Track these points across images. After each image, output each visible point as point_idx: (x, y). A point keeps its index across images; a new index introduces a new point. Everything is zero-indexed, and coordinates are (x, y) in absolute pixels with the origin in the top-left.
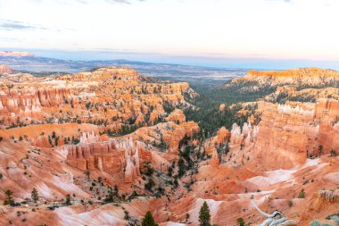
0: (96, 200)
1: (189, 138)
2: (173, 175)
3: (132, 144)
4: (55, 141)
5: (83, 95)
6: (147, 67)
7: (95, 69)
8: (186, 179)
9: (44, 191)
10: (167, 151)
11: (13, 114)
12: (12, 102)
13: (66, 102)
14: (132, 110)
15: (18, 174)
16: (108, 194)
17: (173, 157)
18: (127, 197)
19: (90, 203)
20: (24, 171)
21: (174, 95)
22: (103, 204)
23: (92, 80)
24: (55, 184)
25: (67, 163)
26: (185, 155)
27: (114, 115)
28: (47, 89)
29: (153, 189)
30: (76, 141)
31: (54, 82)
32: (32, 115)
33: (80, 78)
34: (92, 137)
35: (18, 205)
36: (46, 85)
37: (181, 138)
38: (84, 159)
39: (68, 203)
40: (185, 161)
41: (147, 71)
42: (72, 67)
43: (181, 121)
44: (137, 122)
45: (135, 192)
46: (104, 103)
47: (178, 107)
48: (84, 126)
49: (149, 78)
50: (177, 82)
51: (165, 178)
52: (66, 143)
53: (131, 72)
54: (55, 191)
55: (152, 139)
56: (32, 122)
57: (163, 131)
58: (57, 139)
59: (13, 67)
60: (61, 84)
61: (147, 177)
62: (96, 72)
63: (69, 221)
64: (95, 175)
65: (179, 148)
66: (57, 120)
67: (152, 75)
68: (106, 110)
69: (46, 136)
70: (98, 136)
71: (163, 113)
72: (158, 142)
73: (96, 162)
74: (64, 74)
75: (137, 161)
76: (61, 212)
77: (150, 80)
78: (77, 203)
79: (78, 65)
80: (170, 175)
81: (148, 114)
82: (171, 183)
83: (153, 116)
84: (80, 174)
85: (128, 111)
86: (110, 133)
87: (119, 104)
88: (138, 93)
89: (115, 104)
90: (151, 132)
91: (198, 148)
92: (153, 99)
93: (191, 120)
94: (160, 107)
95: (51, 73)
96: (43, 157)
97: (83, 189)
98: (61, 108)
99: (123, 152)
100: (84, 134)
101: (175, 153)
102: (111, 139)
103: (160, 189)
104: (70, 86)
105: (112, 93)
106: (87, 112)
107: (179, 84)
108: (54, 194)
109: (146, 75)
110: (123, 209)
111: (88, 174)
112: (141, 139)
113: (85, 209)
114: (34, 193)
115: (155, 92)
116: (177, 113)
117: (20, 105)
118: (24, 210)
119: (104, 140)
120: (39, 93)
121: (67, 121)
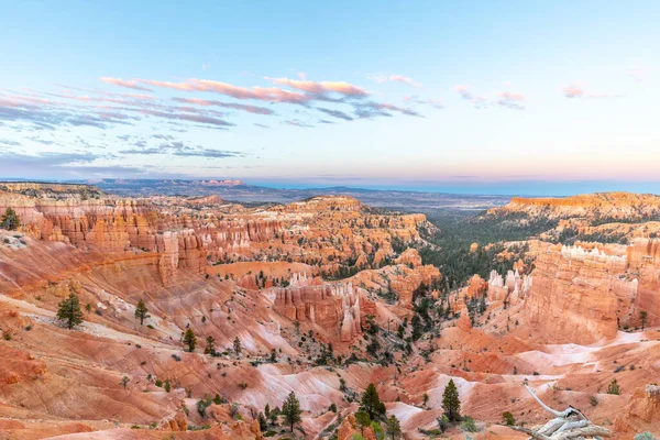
0: (305, 360)
1: (427, 288)
2: (405, 336)
3: (351, 290)
4: (262, 282)
5: (295, 229)
6: (372, 195)
7: (310, 199)
8: (423, 343)
9: (248, 342)
10: (397, 303)
11: (221, 249)
12: (221, 236)
13: (277, 237)
14: (353, 248)
15: (221, 318)
16: (320, 354)
17: (404, 312)
18: (343, 361)
19: (299, 362)
20: (227, 315)
21: (406, 231)
22: (313, 366)
23: (307, 211)
24: (260, 334)
25: (275, 310)
26: (422, 310)
27: (330, 253)
28: (258, 221)
29: (377, 353)
30: (286, 284)
31: (265, 213)
32: (240, 251)
33: (293, 210)
34: (303, 279)
35: (218, 355)
36: (257, 217)
37: (416, 288)
38: (295, 307)
39: (273, 360)
40: (421, 318)
41: (371, 200)
42: (284, 196)
43: (415, 264)
44: (358, 263)
45: (354, 355)
46: (320, 238)
47: (411, 246)
48: (296, 265)
49: (373, 209)
50: (410, 213)
51: (393, 340)
52: (274, 285)
53: (351, 201)
54: (259, 343)
55: (377, 287)
56: (240, 259)
57: (391, 277)
58: (264, 281)
59: (223, 197)
60: (272, 216)
61: (370, 337)
62: (311, 202)
63: (273, 383)
64: (305, 327)
65: (414, 300)
66: (265, 258)
67: (377, 205)
68: (321, 247)
69: (253, 276)
70: (311, 279)
71: (391, 252)
72: (385, 291)
73: (307, 311)
74: (276, 204)
75: (358, 314)
76: (265, 369)
77: (374, 211)
78: (282, 360)
79: (291, 194)
80: (400, 336)
81: (373, 254)
82: (401, 347)
83: (378, 256)
84: (288, 324)
85: (347, 249)
86: (325, 276)
87: (336, 240)
88: (361, 227)
89: (331, 240)
90: (376, 278)
91: (439, 303)
92: (379, 235)
93: (429, 264)
94: (387, 245)
95: (262, 204)
96: (249, 301)
97: (290, 343)
98: (270, 243)
99: (340, 301)
100: (295, 276)
101: (408, 307)
102: (326, 283)
103: (387, 355)
104: (281, 218)
105: (328, 226)
106: (299, 249)
107: (412, 216)
108: (258, 347)
109: (371, 205)
110: (339, 376)
111: (297, 325)
112: (363, 285)
113: (293, 370)
114: (237, 342)
115: (381, 225)
116: (410, 253)
117: (229, 239)
118: (225, 362)
119: (317, 284)
120: (248, 226)
121: (276, 259)
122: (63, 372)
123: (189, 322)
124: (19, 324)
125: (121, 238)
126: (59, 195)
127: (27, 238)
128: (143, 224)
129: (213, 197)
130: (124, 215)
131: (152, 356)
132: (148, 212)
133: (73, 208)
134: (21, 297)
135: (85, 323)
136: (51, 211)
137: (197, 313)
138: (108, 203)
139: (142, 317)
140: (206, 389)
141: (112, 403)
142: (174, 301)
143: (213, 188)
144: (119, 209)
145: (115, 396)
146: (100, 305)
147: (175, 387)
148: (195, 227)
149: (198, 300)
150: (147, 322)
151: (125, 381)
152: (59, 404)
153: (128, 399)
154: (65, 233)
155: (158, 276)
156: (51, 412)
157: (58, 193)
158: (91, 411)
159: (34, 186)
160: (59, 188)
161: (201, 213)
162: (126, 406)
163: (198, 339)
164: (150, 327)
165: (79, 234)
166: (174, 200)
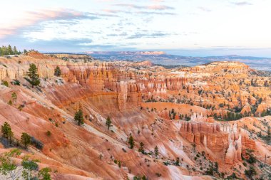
0: (198, 169)
3: (235, 130)
4: (173, 115)
5: (197, 84)
6: (259, 62)
7: (209, 63)
9: (163, 150)
11: (150, 93)
12: (150, 85)
13: (184, 88)
14: (239, 100)
15: (148, 133)
16: (209, 168)
18: (226, 176)
19: (194, 170)
20: (151, 132)
22: (204, 174)
23: (206, 72)
24: (170, 147)
25: (180, 134)
27: (221, 102)
28: (172, 77)
29: (253, 177)
30: (188, 119)
31: (177, 72)
32: (161, 95)
33: (196, 71)
34: (200, 117)
35: (146, 154)
36: (172, 75)
38: (194, 135)
39: (177, 164)
41: (258, 65)
42: (191, 62)
44: (243, 111)
45: (234, 174)
46: (214, 92)
48: (195, 108)
49: (259, 72)
51: (268, 170)
52: (181, 118)
53: (241, 65)
54: (169, 152)
55: (258, 130)
56: (160, 100)
58: (174, 115)
59: (153, 62)
60: (182, 74)
61: (248, 165)
62: (209, 66)
63: (176, 178)
64: (200, 149)
66: (176, 101)
67: (263, 69)
68: (214, 97)
69: (168, 111)
70: (206, 118)
72: (265, 134)
73: (202, 138)
74: (185, 67)
75: (240, 146)
76: (172, 168)
77: (260, 74)
78: (183, 166)
79: (195, 60)
81: (256, 105)
83: (261, 108)
84: (189, 144)
85: (235, 100)
86: (216, 117)
87: (226, 93)
88: (247, 85)
89: (223, 93)
90: (257, 123)
92: (263, 92)
95: (176, 66)
96: (164, 125)
97: (189, 156)
98: (180, 92)
99: (227, 136)
100: (195, 114)
102: (217, 122)
104: (188, 76)
105: (221, 83)
106: (198, 97)
108: (168, 154)
109: (257, 69)
111: (194, 146)
112: (245, 127)
113: (189, 174)
114: (156, 148)
115: (266, 85)
117: (155, 87)
118: (149, 159)
119: (210, 121)
120: (166, 80)
121: (183, 102)
122: (76, 146)
123: (131, 132)
124: (60, 120)
125: (100, 83)
126: (75, 60)
127: (64, 81)
128: (110, 76)
129: (146, 62)
130: (102, 71)
131: (113, 147)
132: (113, 70)
133: (81, 66)
134: (61, 108)
135: (85, 124)
136: (73, 67)
137: (136, 128)
138: (95, 65)
139: (109, 126)
140: (139, 171)
141: (95, 165)
142: (124, 120)
143: (146, 56)
144: (100, 67)
145: (96, 162)
146: (91, 116)
147: (123, 166)
148: (136, 79)
149: (136, 121)
150: (111, 128)
151: (101, 156)
152: (74, 160)
153: (101, 166)
154: (78, 79)
155: (117, 105)
156: (72, 163)
157: (75, 59)
158: (87, 167)
159: (67, 56)
160: (75, 56)
161: (140, 71)
162: (101, 169)
163: (136, 143)
164: (112, 131)
165: (83, 80)
166: (126, 63)
